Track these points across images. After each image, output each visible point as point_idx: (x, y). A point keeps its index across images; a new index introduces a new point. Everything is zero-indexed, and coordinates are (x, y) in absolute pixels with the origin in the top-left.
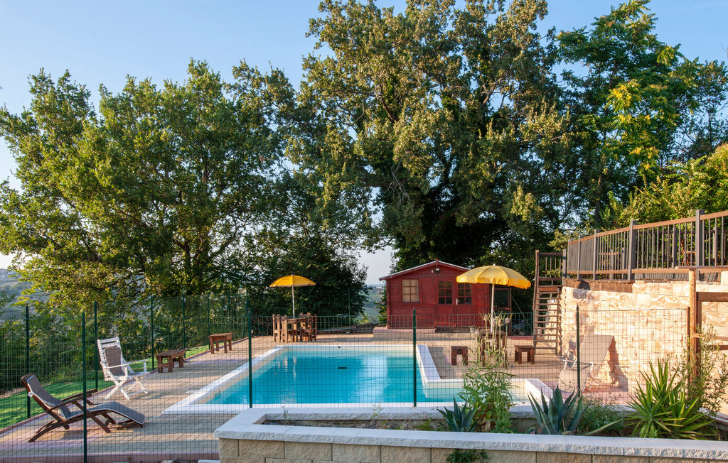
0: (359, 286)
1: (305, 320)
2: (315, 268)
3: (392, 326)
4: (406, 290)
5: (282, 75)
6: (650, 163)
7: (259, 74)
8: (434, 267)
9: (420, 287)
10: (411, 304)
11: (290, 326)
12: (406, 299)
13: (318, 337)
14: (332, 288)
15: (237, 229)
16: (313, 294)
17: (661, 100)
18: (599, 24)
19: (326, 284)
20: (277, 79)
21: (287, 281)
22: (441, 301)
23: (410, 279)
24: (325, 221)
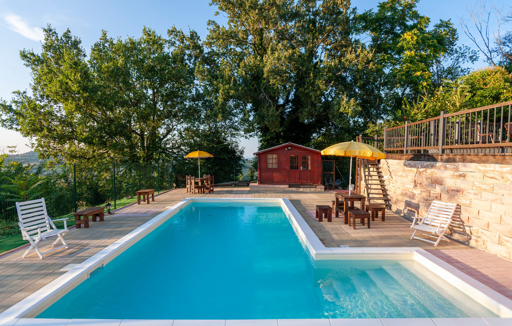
0: (239, 158)
1: (207, 180)
2: (214, 147)
3: (261, 182)
4: (270, 161)
5: (196, 34)
6: (427, 82)
7: (182, 33)
8: (287, 146)
9: (279, 159)
10: (273, 170)
11: (196, 183)
12: (270, 166)
13: (215, 189)
14: (224, 159)
15: (173, 126)
16: (213, 162)
17: (433, 42)
18: (381, 6)
19: (221, 157)
20: (194, 36)
21: (195, 155)
22: (292, 168)
23: (272, 154)
24: (220, 115)
